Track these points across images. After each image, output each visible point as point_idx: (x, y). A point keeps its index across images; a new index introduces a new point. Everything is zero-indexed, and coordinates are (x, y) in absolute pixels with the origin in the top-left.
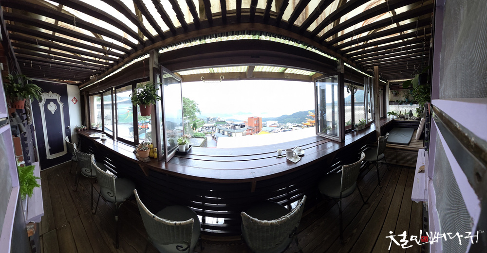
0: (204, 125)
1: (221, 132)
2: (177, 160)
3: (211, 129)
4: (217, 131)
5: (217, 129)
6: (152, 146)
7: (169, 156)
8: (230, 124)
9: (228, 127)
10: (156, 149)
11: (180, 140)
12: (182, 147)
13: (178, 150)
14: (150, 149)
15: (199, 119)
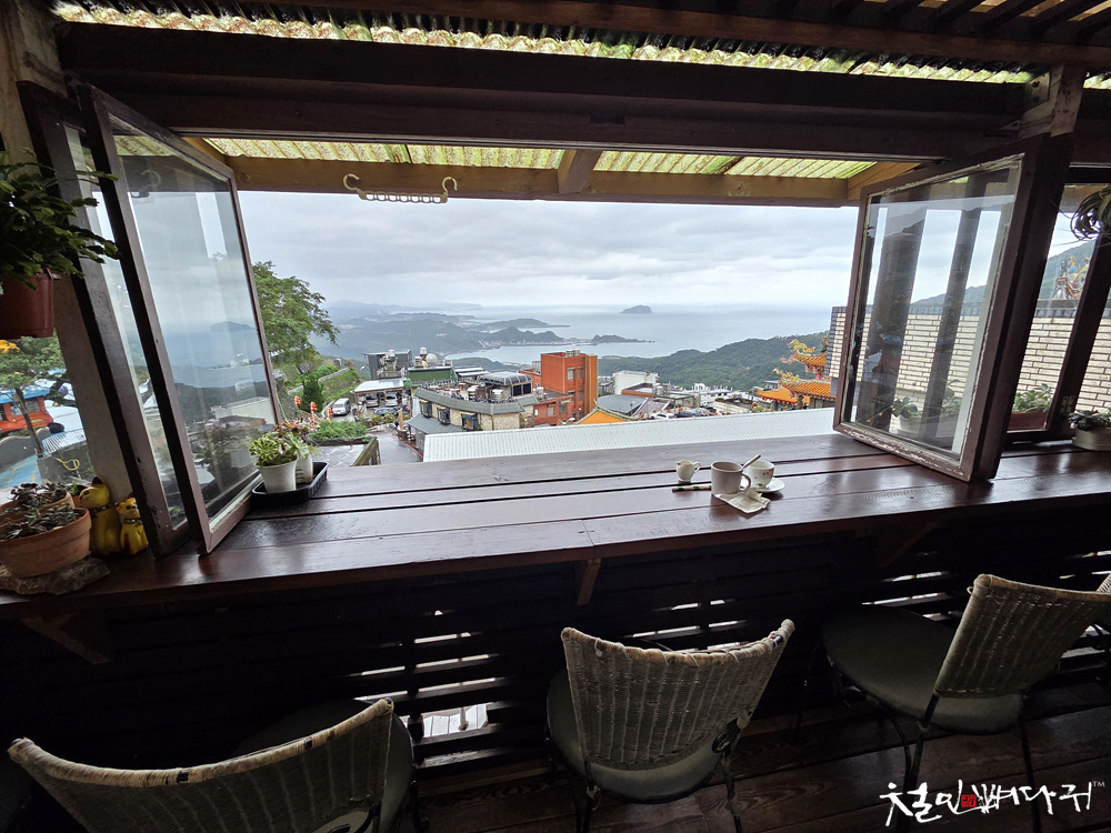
0: (360, 388)
1: (435, 414)
2: (263, 533)
3: (394, 402)
4: (417, 409)
5: (416, 401)
6: (101, 496)
7: (214, 525)
8: (470, 381)
9: (465, 395)
10: (133, 502)
11: (265, 445)
12: (280, 475)
13: (262, 488)
14: (94, 512)
15: (331, 364)
